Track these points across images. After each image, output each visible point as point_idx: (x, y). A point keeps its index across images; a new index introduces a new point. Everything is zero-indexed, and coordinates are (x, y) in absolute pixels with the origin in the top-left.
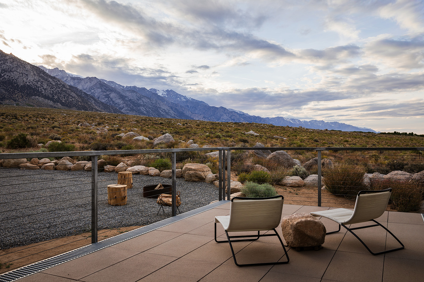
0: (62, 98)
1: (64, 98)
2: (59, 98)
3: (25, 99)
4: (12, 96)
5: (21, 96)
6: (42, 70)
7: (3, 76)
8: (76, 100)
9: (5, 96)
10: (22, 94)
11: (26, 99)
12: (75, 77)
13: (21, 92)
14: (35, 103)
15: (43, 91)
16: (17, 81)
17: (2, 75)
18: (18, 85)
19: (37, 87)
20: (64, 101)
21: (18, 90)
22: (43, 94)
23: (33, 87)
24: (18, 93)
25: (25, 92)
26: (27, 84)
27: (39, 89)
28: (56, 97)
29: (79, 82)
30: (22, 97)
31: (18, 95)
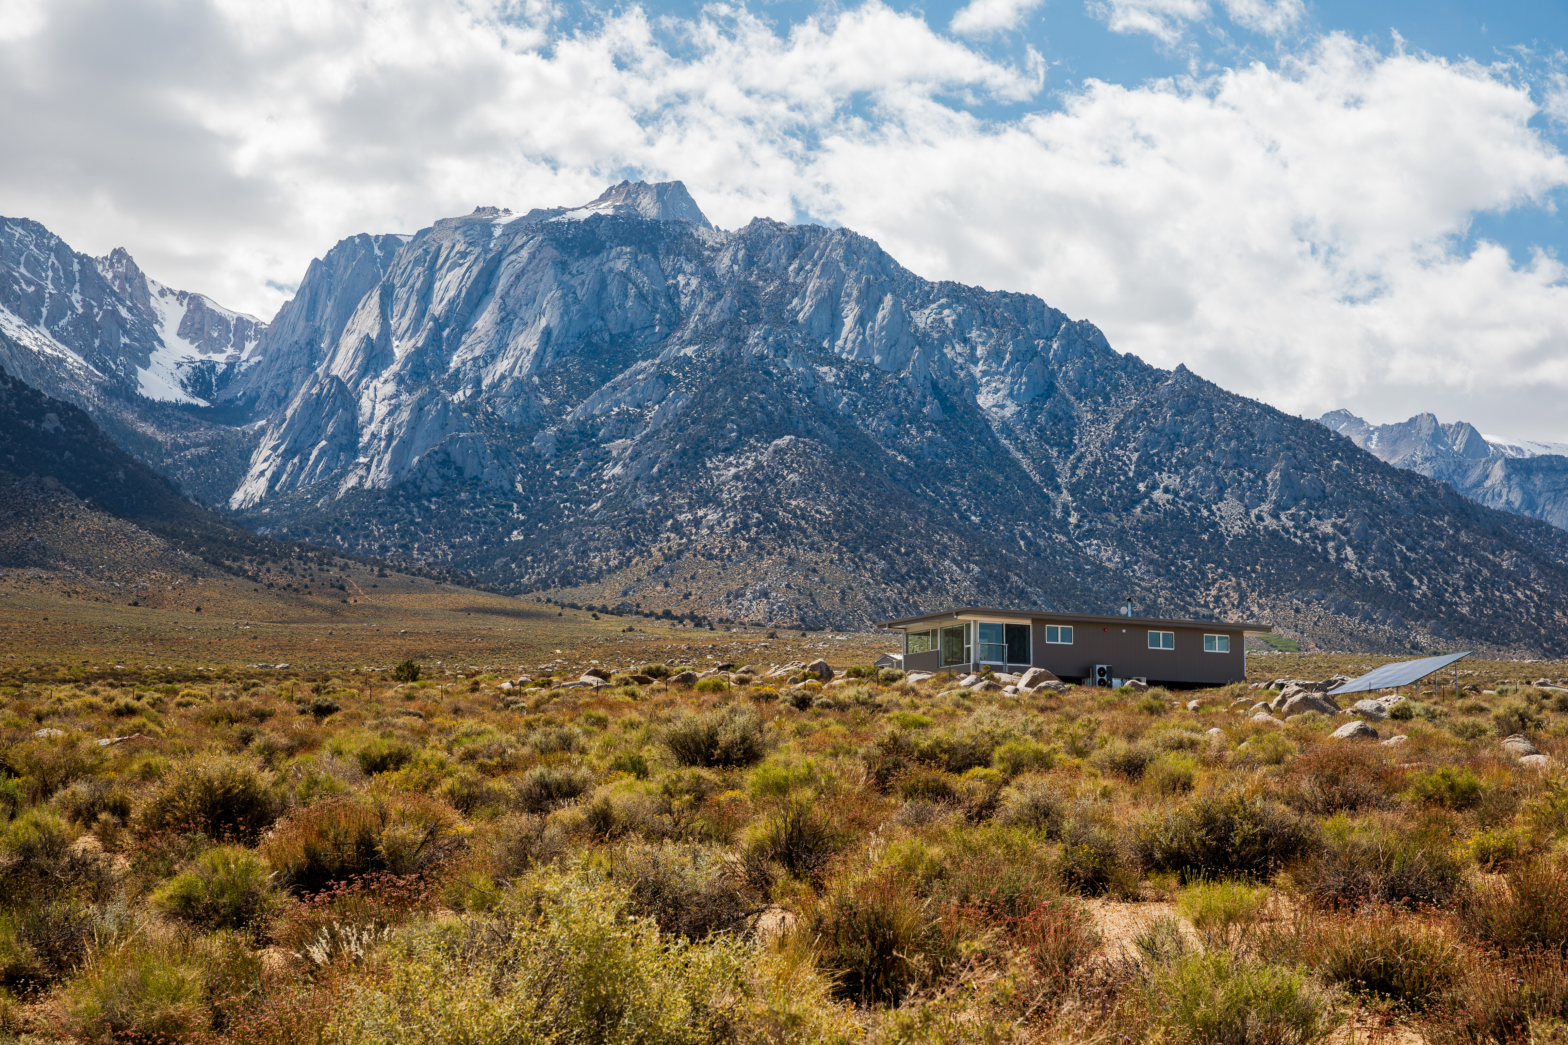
0: (1455, 593)
1: (1469, 590)
2: (1438, 594)
3: (1255, 609)
4: (1191, 595)
5: (1235, 596)
6: (1338, 436)
7: (1147, 495)
8: (1540, 595)
9: (1155, 601)
10: (1239, 584)
11: (1261, 607)
12: (1533, 459)
13: (1236, 571)
14: (1309, 626)
15: (1347, 559)
16: (1213, 514)
17: (1142, 487)
18: (1218, 538)
19: (1315, 537)
20: (1465, 610)
21: (1219, 564)
22: (1349, 573)
23: (1298, 541)
24: (1223, 576)
25: (1254, 570)
26: (1266, 528)
27: (1325, 550)
28: (1422, 589)
29: (1554, 483)
30: (1243, 597)
31: (1220, 589)
